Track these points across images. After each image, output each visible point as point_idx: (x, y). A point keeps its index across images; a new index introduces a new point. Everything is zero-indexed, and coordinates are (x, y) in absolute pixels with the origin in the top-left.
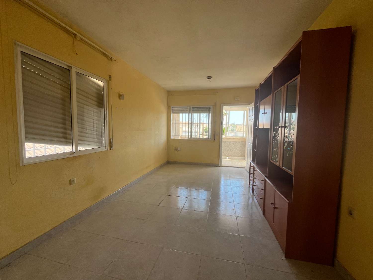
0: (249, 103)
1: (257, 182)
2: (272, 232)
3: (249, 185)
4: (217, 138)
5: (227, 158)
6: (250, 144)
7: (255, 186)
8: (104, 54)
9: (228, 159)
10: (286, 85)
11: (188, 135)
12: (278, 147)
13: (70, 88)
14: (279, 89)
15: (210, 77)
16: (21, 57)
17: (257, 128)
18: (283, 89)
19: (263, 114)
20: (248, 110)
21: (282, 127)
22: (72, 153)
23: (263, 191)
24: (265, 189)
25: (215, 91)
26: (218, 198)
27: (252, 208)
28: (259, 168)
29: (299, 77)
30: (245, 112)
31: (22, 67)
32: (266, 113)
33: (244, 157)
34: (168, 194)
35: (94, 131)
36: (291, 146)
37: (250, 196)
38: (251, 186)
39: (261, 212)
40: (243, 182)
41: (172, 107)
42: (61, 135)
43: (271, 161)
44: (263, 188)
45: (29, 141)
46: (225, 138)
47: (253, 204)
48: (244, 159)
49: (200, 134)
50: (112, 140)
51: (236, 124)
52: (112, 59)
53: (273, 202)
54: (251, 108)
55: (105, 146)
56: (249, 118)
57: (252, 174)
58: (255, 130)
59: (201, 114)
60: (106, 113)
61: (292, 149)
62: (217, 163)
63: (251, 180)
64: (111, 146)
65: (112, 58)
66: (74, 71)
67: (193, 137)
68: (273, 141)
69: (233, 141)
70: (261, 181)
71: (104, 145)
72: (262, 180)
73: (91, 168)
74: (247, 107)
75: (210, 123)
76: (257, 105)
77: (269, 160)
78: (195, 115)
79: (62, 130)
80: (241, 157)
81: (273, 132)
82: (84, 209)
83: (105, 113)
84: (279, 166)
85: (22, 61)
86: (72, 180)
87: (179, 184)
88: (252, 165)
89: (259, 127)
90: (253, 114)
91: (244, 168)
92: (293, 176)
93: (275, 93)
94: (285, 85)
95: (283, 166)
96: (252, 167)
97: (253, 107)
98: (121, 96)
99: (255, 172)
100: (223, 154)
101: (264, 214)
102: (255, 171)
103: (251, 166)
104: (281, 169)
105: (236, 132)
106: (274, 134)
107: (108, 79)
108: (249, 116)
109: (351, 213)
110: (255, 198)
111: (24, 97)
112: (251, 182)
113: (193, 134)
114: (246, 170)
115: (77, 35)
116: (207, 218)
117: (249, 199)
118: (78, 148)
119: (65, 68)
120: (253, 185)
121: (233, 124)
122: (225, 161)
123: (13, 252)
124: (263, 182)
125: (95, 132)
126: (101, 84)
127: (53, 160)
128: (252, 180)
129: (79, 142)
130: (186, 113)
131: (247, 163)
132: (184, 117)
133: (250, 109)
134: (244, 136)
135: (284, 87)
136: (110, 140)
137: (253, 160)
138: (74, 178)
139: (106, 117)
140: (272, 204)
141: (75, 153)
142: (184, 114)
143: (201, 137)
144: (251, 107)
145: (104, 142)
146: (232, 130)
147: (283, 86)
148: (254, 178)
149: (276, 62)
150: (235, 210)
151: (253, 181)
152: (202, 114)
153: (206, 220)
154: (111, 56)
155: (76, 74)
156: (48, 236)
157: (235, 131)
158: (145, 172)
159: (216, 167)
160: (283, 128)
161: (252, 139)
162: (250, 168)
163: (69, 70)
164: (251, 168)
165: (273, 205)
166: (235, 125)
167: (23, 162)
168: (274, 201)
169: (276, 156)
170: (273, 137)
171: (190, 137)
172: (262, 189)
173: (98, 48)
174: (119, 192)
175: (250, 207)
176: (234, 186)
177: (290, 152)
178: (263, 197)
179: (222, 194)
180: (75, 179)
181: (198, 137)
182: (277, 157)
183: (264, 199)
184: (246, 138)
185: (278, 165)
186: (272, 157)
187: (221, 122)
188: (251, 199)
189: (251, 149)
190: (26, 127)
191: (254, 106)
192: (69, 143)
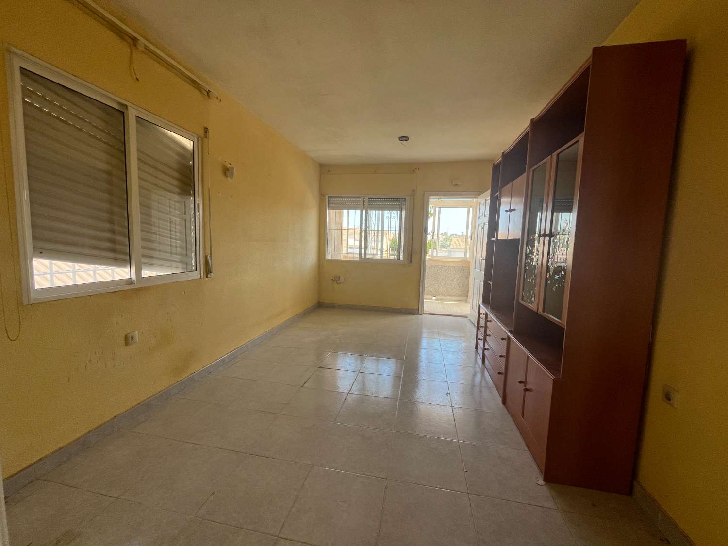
0: (479, 192)
1: (491, 343)
2: (518, 434)
3: (477, 348)
4: (415, 259)
5: (434, 298)
6: (478, 271)
7: (488, 349)
8: (193, 82)
9: (436, 300)
10: (555, 154)
11: (360, 254)
12: (535, 276)
13: (123, 150)
14: (541, 163)
15: (406, 137)
16: (22, 80)
17: (494, 239)
18: (550, 161)
19: (507, 211)
20: (477, 206)
21: (545, 235)
22: (130, 282)
23: (504, 359)
24: (507, 356)
25: (413, 167)
26: (417, 374)
27: (481, 391)
28: (496, 316)
29: (581, 138)
30: (471, 209)
31: (24, 102)
32: (514, 210)
33: (466, 298)
34: (321, 366)
35: (171, 238)
36: (563, 272)
37: (478, 370)
38: (480, 351)
39: (499, 400)
40: (464, 344)
41: (329, 197)
42: (108, 245)
43: (521, 301)
44: (504, 354)
45: (41, 254)
46: (431, 260)
47: (484, 383)
48: (466, 301)
49: (382, 252)
50: (209, 257)
51: (451, 235)
52: (211, 93)
53: (523, 380)
54: (483, 201)
55: (196, 270)
56: (478, 222)
57: (482, 327)
58: (490, 243)
59: (386, 212)
60: (198, 204)
61: (564, 277)
62: (415, 307)
63: (479, 339)
64: (208, 271)
65: (210, 91)
66: (132, 114)
67: (368, 257)
68: (525, 263)
69: (446, 266)
70: (500, 340)
71: (194, 268)
72: (503, 339)
73: (168, 313)
74: (475, 200)
75: (403, 229)
76: (497, 194)
77: (518, 301)
78: (374, 214)
79: (108, 235)
80: (459, 296)
81: (526, 247)
82: (154, 394)
83: (197, 202)
84: (536, 311)
85: (24, 88)
86: (131, 334)
87: (341, 346)
88: (484, 310)
89: (499, 238)
90: (488, 212)
91: (466, 317)
92: (564, 329)
93: (534, 171)
94: (553, 154)
95: (543, 312)
96: (484, 314)
97: (486, 200)
98: (228, 170)
99: (488, 323)
100: (426, 290)
101: (504, 402)
102: (488, 321)
103: (481, 312)
104: (541, 316)
105: (450, 250)
106: (528, 251)
107: (203, 136)
108: (479, 218)
109: (668, 398)
110: (486, 374)
111: (28, 165)
112: (481, 343)
113: (369, 251)
114: (471, 321)
115: (138, 40)
116: (397, 410)
117: (475, 375)
118: (142, 271)
119: (115, 108)
120: (484, 349)
121: (445, 234)
122: (430, 304)
123: (12, 476)
124: (505, 342)
125: (172, 240)
126: (188, 144)
127: (90, 296)
128: (481, 340)
129: (143, 260)
130: (355, 208)
131: (473, 308)
132: (351, 218)
133: (480, 203)
134: (468, 256)
135: (552, 157)
136: (206, 257)
137: (485, 301)
138: (135, 331)
139: (199, 211)
140: (520, 382)
141: (135, 282)
142: (352, 212)
143: (385, 257)
144: (485, 199)
145: (193, 262)
146: (443, 246)
147: (550, 156)
148: (486, 335)
149: (537, 109)
150: (449, 395)
151: (485, 340)
152: (388, 211)
153: (395, 413)
154: (207, 88)
155: (137, 122)
156: (83, 445)
157: (448, 248)
158: (276, 323)
159: (414, 314)
160: (547, 239)
161: (484, 261)
162: (479, 317)
163: (121, 113)
164: (481, 316)
165: (522, 384)
166: (449, 236)
167: (28, 296)
168: (524, 378)
169: (530, 292)
170: (527, 256)
171: (363, 256)
172: (501, 356)
173: (182, 69)
174: (223, 360)
175: (477, 389)
176: (448, 350)
177: (558, 284)
178: (503, 370)
179: (423, 365)
180: (137, 332)
181: (378, 257)
182: (534, 293)
183: (505, 374)
184: (471, 260)
185: (534, 310)
186: (523, 295)
187: (424, 228)
188: (479, 376)
189: (480, 281)
190: (34, 226)
191: (490, 198)
192: (125, 261)
